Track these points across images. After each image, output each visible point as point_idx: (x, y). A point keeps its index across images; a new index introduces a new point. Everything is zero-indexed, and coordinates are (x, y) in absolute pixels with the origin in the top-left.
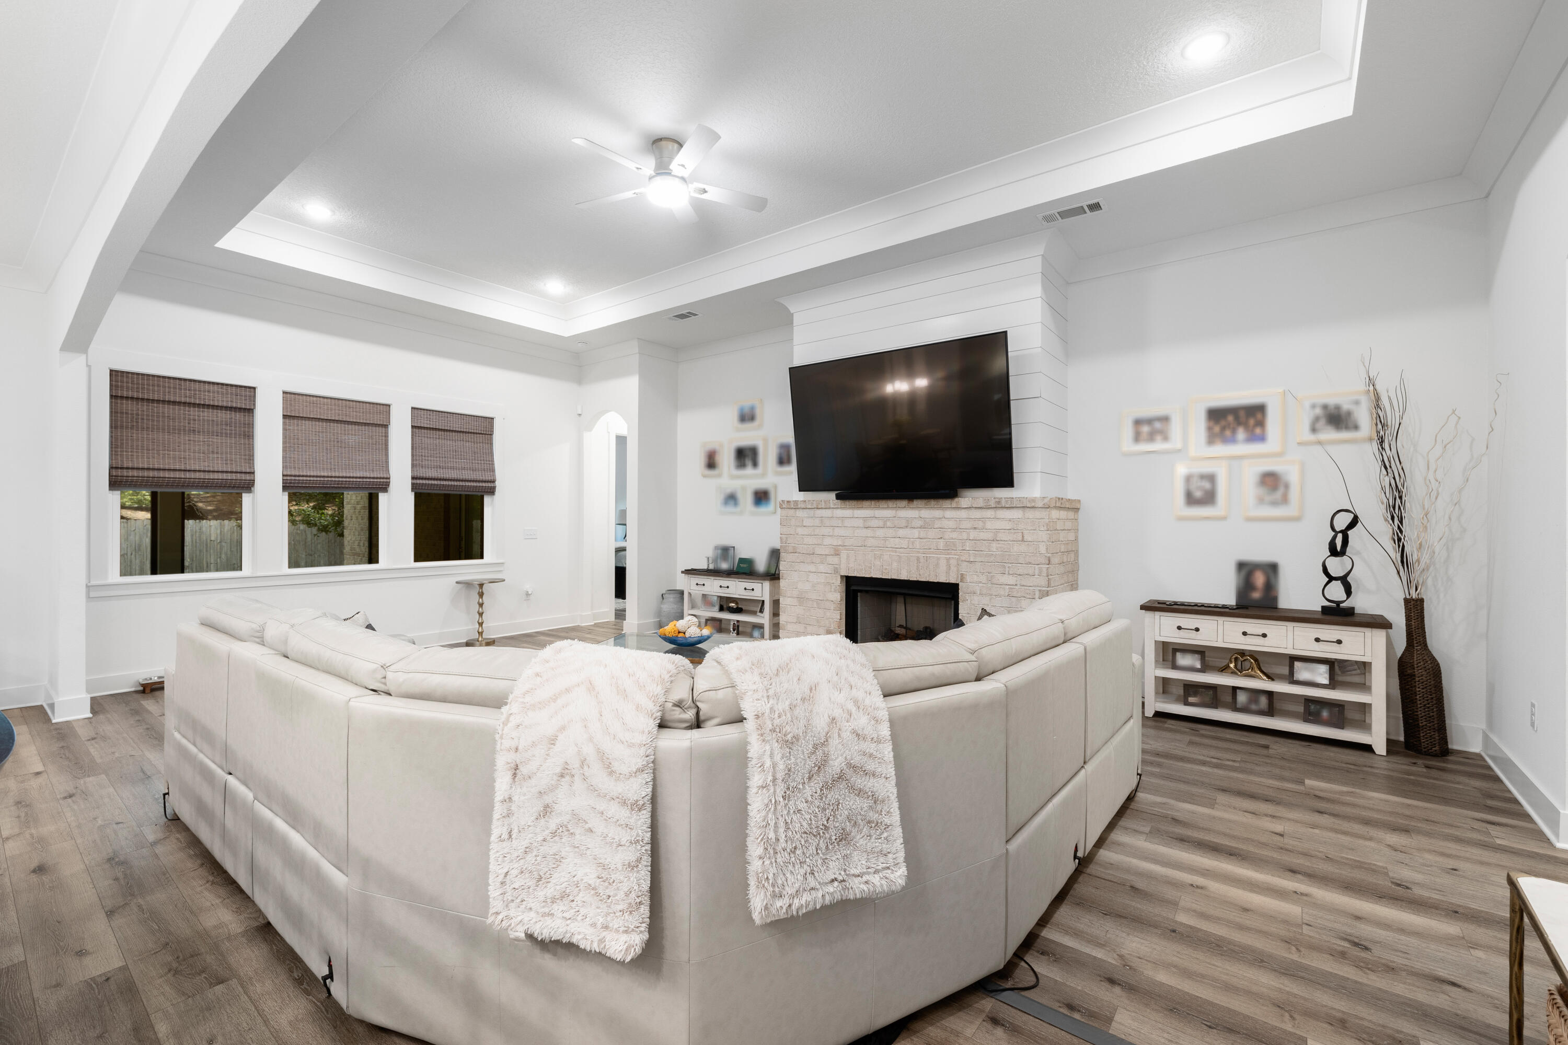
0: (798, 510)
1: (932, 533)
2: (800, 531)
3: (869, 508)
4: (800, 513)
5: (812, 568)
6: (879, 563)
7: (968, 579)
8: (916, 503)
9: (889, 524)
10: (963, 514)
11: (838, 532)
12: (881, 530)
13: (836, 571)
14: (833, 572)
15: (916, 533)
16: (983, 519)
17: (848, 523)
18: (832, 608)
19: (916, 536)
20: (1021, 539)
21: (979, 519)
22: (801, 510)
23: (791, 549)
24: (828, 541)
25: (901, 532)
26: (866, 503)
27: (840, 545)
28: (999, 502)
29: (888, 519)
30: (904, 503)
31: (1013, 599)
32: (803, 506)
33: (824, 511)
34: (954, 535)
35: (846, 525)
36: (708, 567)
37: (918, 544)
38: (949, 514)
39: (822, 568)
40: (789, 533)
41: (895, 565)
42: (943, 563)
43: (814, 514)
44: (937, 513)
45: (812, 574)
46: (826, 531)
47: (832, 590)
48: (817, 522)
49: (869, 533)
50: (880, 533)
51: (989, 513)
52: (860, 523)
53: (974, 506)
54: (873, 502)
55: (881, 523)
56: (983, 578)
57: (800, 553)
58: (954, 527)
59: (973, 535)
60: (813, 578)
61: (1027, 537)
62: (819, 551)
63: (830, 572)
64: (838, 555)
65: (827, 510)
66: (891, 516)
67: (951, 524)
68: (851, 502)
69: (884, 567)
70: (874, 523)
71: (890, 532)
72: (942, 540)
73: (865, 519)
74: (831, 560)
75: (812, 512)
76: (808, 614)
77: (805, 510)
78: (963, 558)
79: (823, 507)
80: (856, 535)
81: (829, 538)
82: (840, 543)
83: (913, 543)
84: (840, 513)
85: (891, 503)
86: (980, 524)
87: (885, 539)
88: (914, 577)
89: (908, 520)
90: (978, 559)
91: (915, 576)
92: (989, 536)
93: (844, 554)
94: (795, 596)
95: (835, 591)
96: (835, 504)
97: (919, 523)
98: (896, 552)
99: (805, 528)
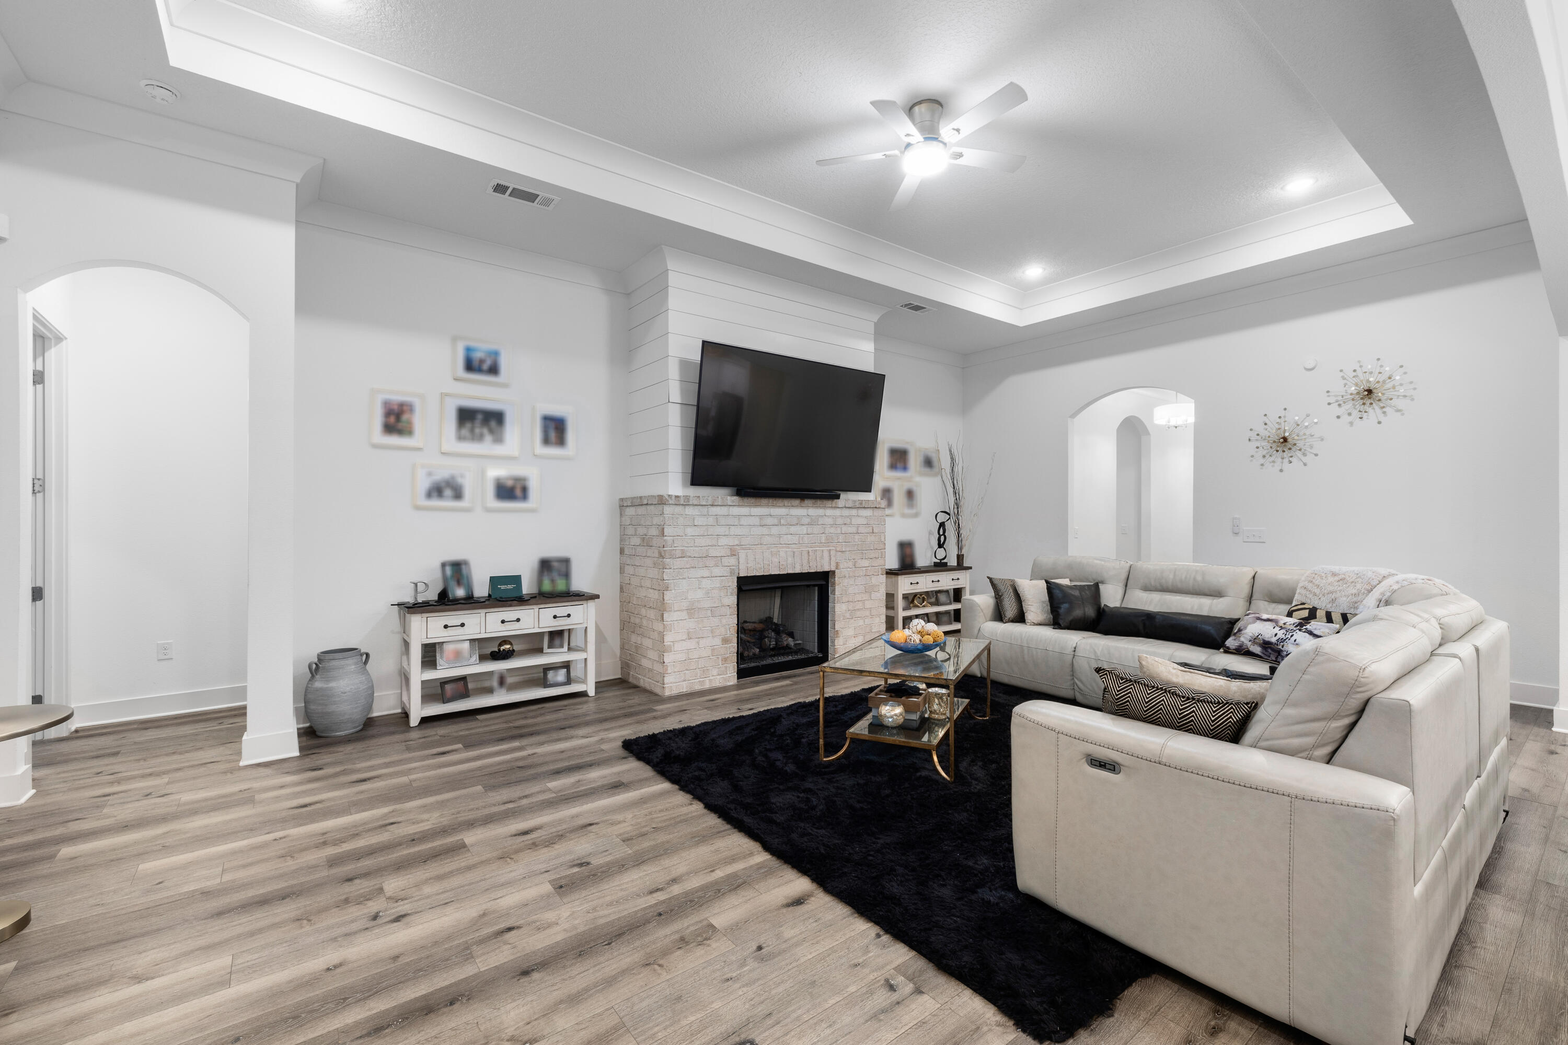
0: (687, 507)
1: (816, 529)
2: (690, 531)
3: (768, 506)
4: (689, 511)
5: (705, 573)
6: (776, 560)
7: (841, 566)
8: (808, 502)
9: (782, 521)
10: (837, 512)
11: (734, 531)
12: (776, 528)
13: (732, 573)
14: (729, 574)
15: (804, 530)
16: (850, 517)
17: (744, 521)
18: (728, 613)
19: (805, 532)
20: (871, 531)
21: (848, 517)
22: (692, 508)
23: (678, 554)
24: (723, 541)
25: (793, 529)
26: (764, 501)
27: (737, 545)
28: (861, 504)
29: (781, 517)
30: (797, 502)
31: (868, 577)
32: (696, 502)
33: (719, 508)
34: (832, 530)
35: (741, 523)
36: (416, 598)
37: (806, 540)
38: (829, 512)
39: (717, 571)
40: (675, 534)
41: (790, 560)
42: (826, 554)
43: (708, 511)
44: (820, 512)
45: (705, 580)
46: (721, 530)
47: (729, 594)
48: (711, 520)
49: (765, 530)
50: (775, 530)
51: (854, 512)
52: (756, 521)
53: (847, 506)
54: (771, 500)
55: (775, 521)
56: (850, 564)
57: (690, 557)
58: (832, 523)
59: (845, 529)
60: (706, 583)
61: (875, 531)
62: (713, 552)
63: (727, 575)
64: (734, 555)
65: (722, 508)
66: (785, 514)
67: (830, 521)
68: (750, 499)
69: (781, 563)
70: (769, 521)
71: (784, 530)
72: (823, 535)
73: (761, 517)
74: (726, 561)
75: (705, 510)
76: (700, 626)
77: (696, 507)
78: (838, 549)
79: (720, 504)
80: (752, 533)
81: (724, 537)
82: (737, 542)
83: (803, 538)
84: (736, 511)
85: (786, 502)
86: (848, 521)
87: (780, 536)
88: (806, 570)
89: (799, 518)
90: (848, 549)
91: (806, 568)
92: (854, 530)
93: (742, 555)
94: (684, 608)
95: (732, 594)
96: (733, 501)
97: (806, 521)
98: (789, 548)
99: (696, 528)
